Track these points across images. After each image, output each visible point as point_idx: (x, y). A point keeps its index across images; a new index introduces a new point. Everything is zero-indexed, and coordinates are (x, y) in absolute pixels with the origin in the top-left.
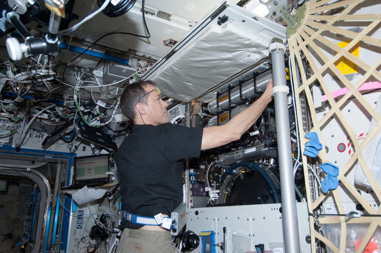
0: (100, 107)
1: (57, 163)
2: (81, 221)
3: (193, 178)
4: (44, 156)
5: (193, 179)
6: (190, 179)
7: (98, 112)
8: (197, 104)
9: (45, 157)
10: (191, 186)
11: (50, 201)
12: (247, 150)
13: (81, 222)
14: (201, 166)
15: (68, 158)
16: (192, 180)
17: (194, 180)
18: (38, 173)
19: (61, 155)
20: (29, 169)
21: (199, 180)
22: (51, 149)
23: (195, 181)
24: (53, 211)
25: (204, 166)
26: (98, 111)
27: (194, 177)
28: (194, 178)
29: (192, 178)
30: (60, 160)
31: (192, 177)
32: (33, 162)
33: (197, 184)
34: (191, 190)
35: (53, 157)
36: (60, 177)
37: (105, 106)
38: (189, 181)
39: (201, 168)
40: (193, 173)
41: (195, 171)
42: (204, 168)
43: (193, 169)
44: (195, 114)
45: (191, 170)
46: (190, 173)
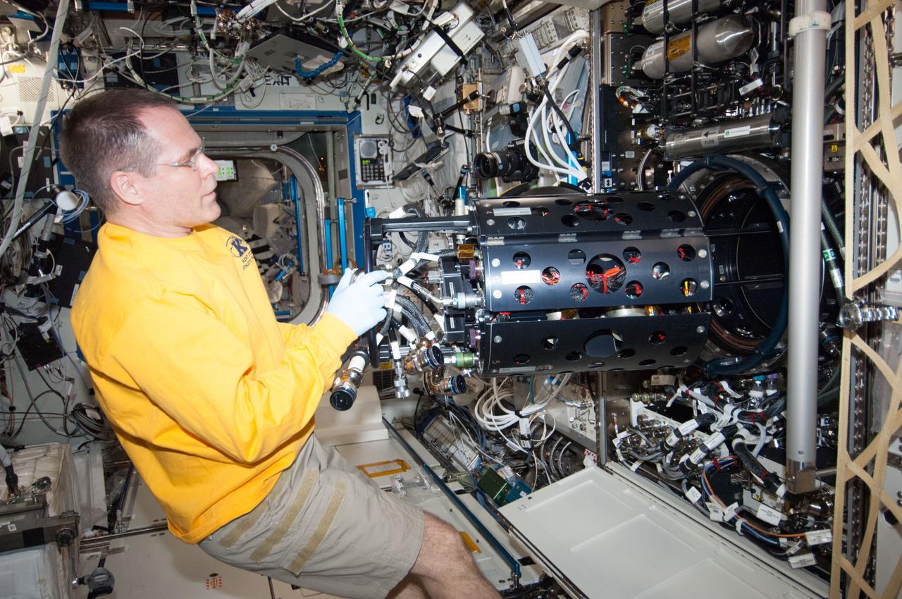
0: (397, 15)
1: (325, 132)
2: (389, 246)
3: (608, 181)
4: (299, 123)
5: (608, 184)
6: (603, 184)
7: (394, 25)
8: (617, 8)
9: (302, 123)
11: (324, 205)
12: (730, 130)
13: (389, 248)
14: (626, 152)
15: (346, 123)
16: (606, 186)
17: (611, 186)
18: (291, 151)
19: (330, 117)
20: (274, 147)
21: (623, 184)
22: (309, 107)
23: (613, 187)
24: (334, 226)
25: (633, 152)
26: (393, 22)
27: (611, 180)
28: (611, 183)
29: (606, 183)
30: (328, 127)
31: (606, 180)
32: (280, 134)
35: (316, 123)
36: (334, 158)
37: (409, 11)
38: (601, 188)
39: (627, 157)
40: (608, 170)
41: (613, 166)
42: (633, 156)
43: (608, 163)
44: (611, 33)
45: (605, 165)
46: (603, 170)
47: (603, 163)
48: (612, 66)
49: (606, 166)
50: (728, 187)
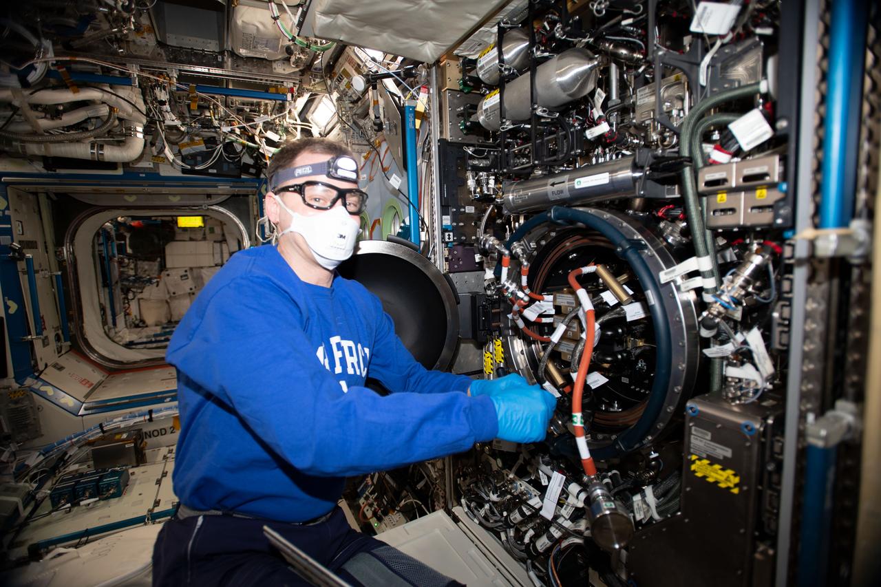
3: (449, 235)
5: (449, 238)
6: (443, 238)
8: (453, 63)
9: (219, 187)
10: (446, 253)
14: (466, 207)
15: (256, 187)
16: (447, 240)
17: (451, 240)
20: (205, 206)
21: (463, 238)
23: (454, 241)
25: (473, 207)
27: (451, 234)
28: (451, 237)
29: (447, 237)
31: (447, 234)
32: (209, 196)
33: (459, 248)
34: (446, 261)
35: (231, 187)
38: (443, 242)
39: (467, 211)
40: (449, 224)
41: (453, 220)
42: (473, 211)
43: (449, 217)
44: (448, 89)
45: (445, 219)
46: (444, 224)
47: (444, 217)
48: (450, 122)
49: (447, 220)
50: (568, 244)
